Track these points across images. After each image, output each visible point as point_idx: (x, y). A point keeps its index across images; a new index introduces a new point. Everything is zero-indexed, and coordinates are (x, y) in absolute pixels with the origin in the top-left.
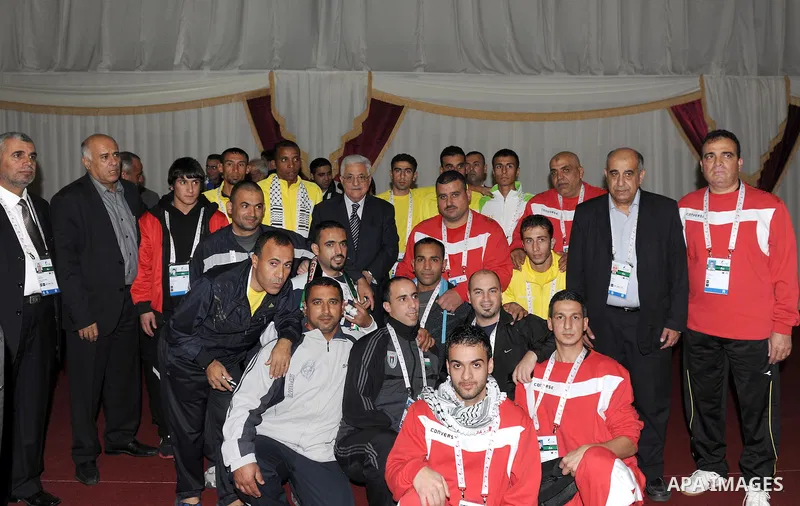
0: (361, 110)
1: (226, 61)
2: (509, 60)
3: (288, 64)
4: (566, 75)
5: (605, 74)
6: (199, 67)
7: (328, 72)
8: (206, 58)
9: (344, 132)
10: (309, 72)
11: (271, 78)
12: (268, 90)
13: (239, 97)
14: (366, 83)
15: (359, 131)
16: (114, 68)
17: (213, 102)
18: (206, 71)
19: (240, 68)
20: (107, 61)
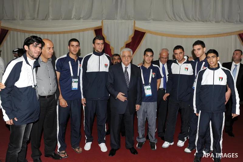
0: (131, 33)
1: (88, 17)
2: (182, 17)
3: (108, 18)
4: (202, 22)
5: (216, 22)
6: (79, 19)
7: (121, 21)
8: (82, 16)
9: (125, 41)
10: (114, 21)
11: (102, 22)
12: (101, 27)
13: (91, 29)
14: (133, 24)
15: (131, 41)
16: (53, 19)
17: (83, 30)
18: (82, 20)
19: (92, 19)
20: (51, 17)
